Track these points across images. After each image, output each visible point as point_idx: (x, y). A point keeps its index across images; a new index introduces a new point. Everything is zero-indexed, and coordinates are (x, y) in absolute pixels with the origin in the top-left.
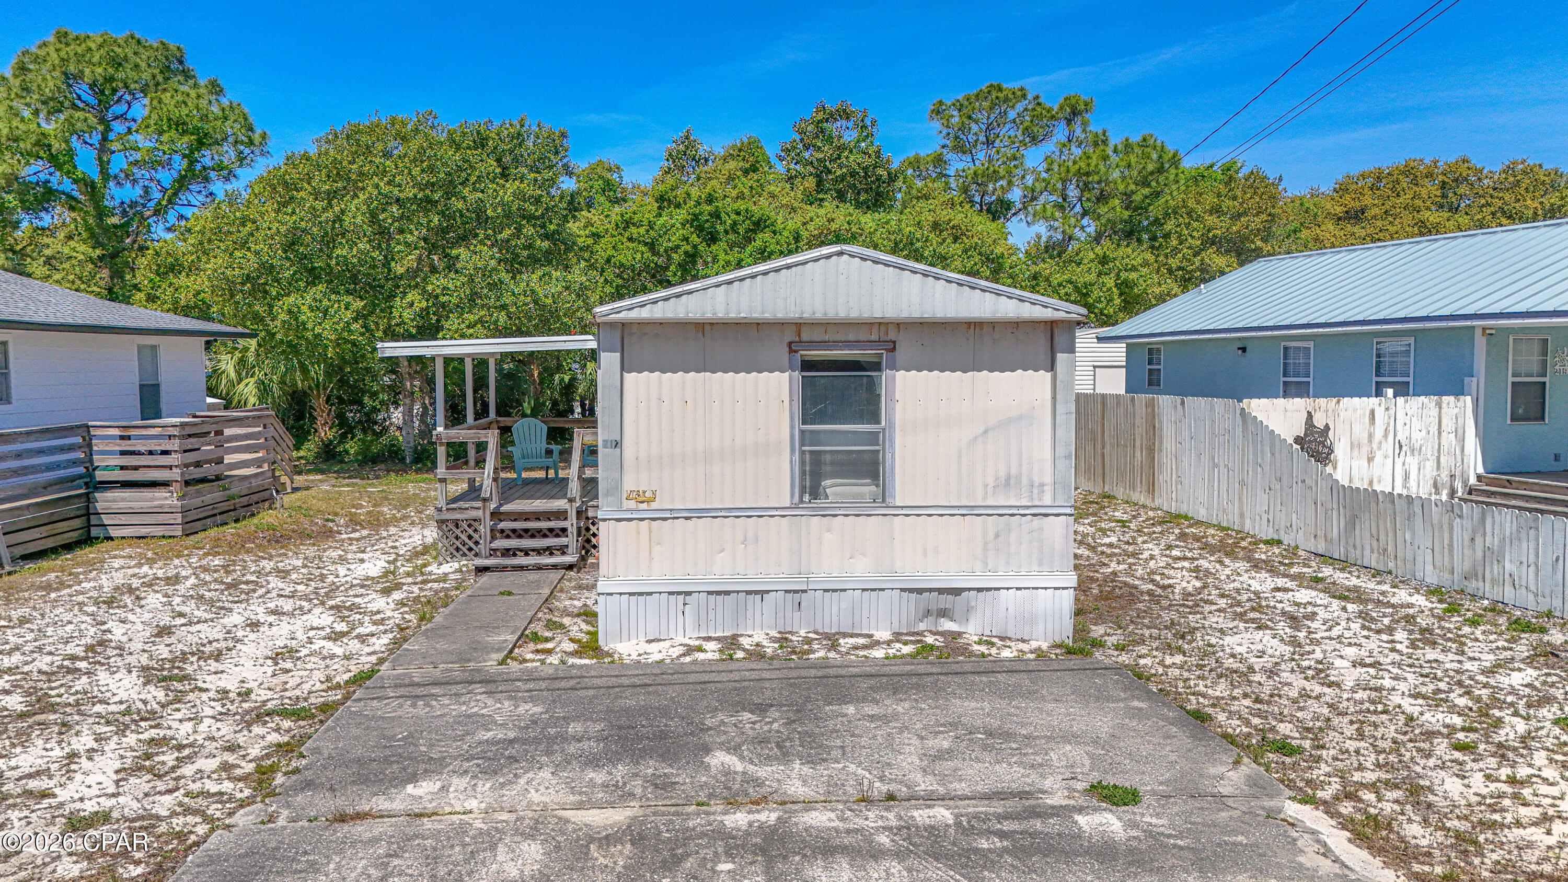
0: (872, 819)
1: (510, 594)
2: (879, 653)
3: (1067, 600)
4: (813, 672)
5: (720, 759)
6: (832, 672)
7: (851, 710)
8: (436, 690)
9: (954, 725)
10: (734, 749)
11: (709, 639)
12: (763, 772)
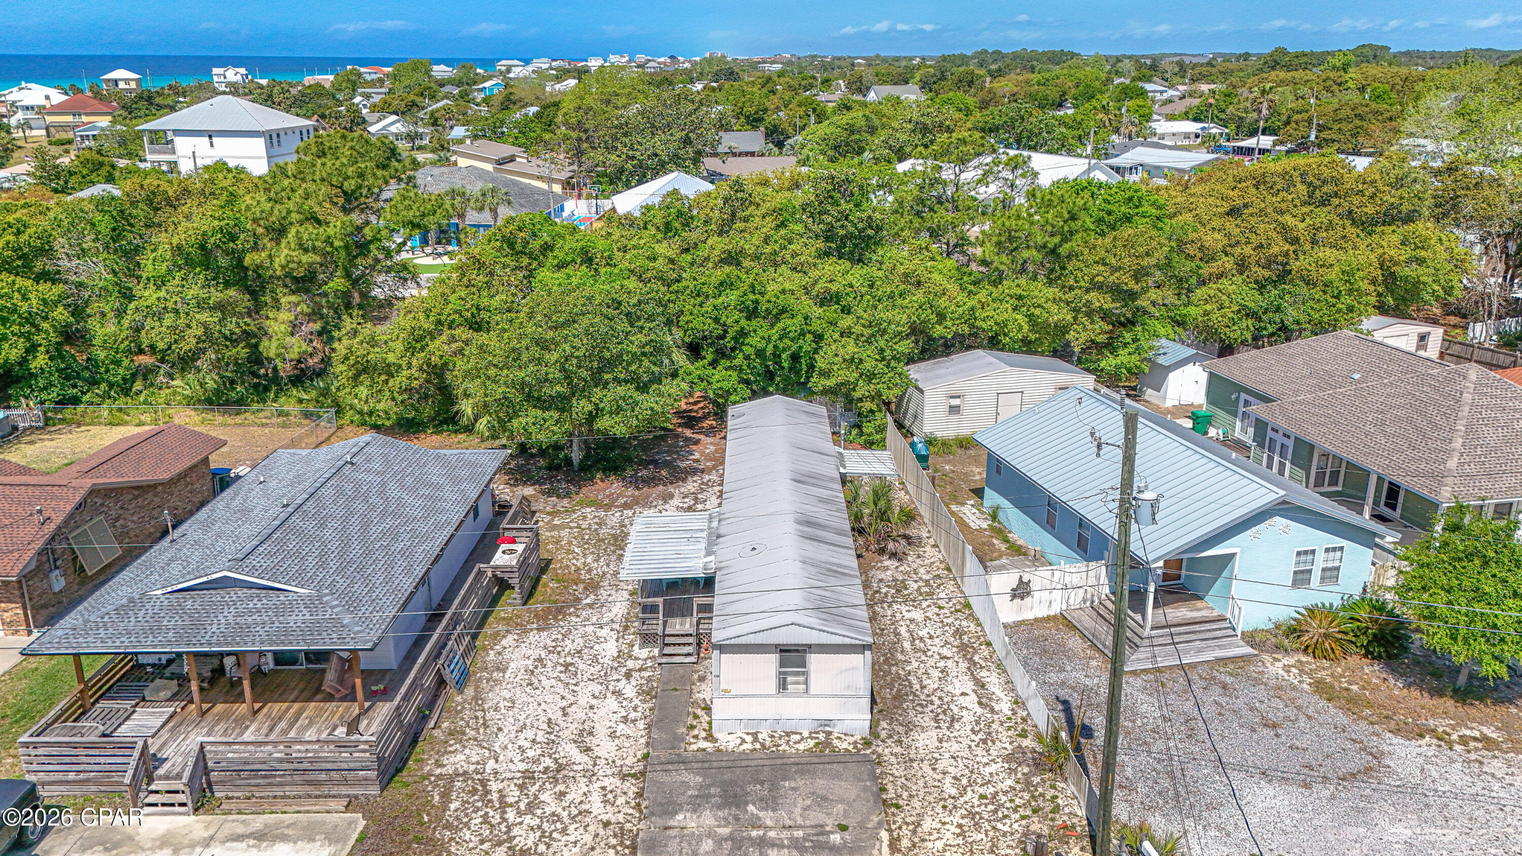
0: (785, 834)
1: (676, 690)
2: (801, 747)
3: (868, 723)
4: (780, 761)
5: (751, 808)
6: (785, 761)
7: (787, 784)
8: (670, 767)
9: (813, 793)
10: (754, 804)
11: (748, 734)
12: (761, 814)
